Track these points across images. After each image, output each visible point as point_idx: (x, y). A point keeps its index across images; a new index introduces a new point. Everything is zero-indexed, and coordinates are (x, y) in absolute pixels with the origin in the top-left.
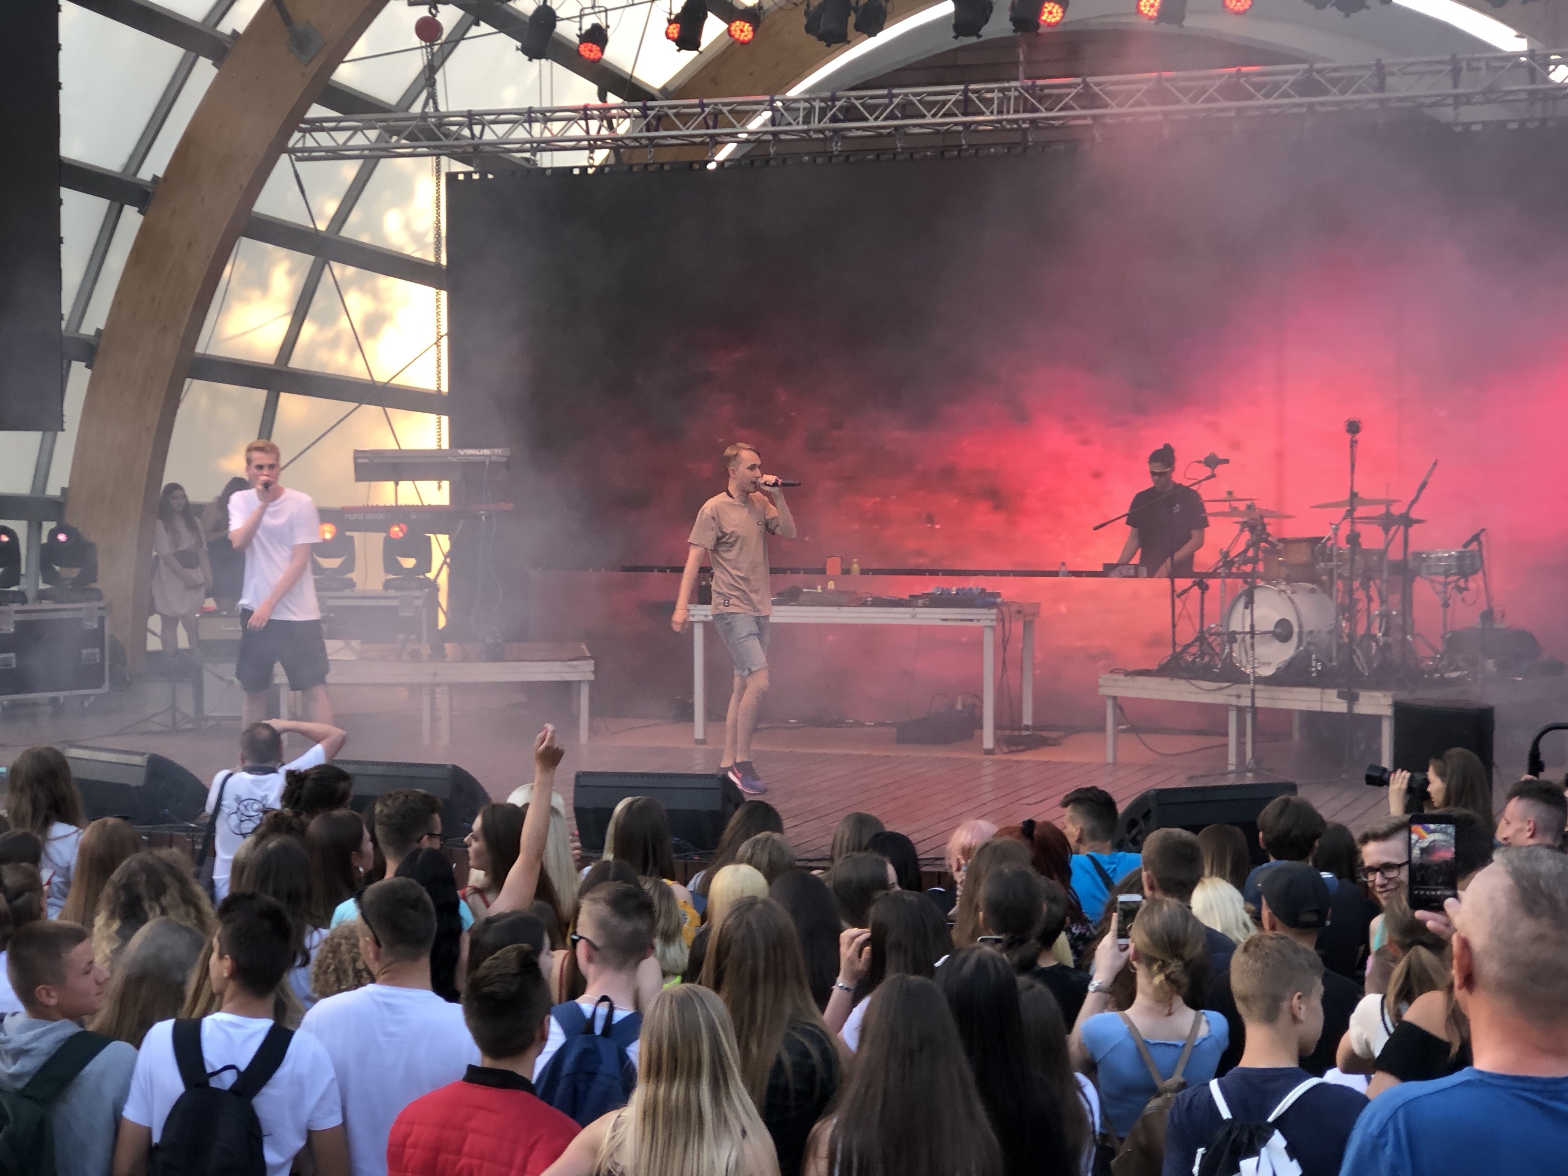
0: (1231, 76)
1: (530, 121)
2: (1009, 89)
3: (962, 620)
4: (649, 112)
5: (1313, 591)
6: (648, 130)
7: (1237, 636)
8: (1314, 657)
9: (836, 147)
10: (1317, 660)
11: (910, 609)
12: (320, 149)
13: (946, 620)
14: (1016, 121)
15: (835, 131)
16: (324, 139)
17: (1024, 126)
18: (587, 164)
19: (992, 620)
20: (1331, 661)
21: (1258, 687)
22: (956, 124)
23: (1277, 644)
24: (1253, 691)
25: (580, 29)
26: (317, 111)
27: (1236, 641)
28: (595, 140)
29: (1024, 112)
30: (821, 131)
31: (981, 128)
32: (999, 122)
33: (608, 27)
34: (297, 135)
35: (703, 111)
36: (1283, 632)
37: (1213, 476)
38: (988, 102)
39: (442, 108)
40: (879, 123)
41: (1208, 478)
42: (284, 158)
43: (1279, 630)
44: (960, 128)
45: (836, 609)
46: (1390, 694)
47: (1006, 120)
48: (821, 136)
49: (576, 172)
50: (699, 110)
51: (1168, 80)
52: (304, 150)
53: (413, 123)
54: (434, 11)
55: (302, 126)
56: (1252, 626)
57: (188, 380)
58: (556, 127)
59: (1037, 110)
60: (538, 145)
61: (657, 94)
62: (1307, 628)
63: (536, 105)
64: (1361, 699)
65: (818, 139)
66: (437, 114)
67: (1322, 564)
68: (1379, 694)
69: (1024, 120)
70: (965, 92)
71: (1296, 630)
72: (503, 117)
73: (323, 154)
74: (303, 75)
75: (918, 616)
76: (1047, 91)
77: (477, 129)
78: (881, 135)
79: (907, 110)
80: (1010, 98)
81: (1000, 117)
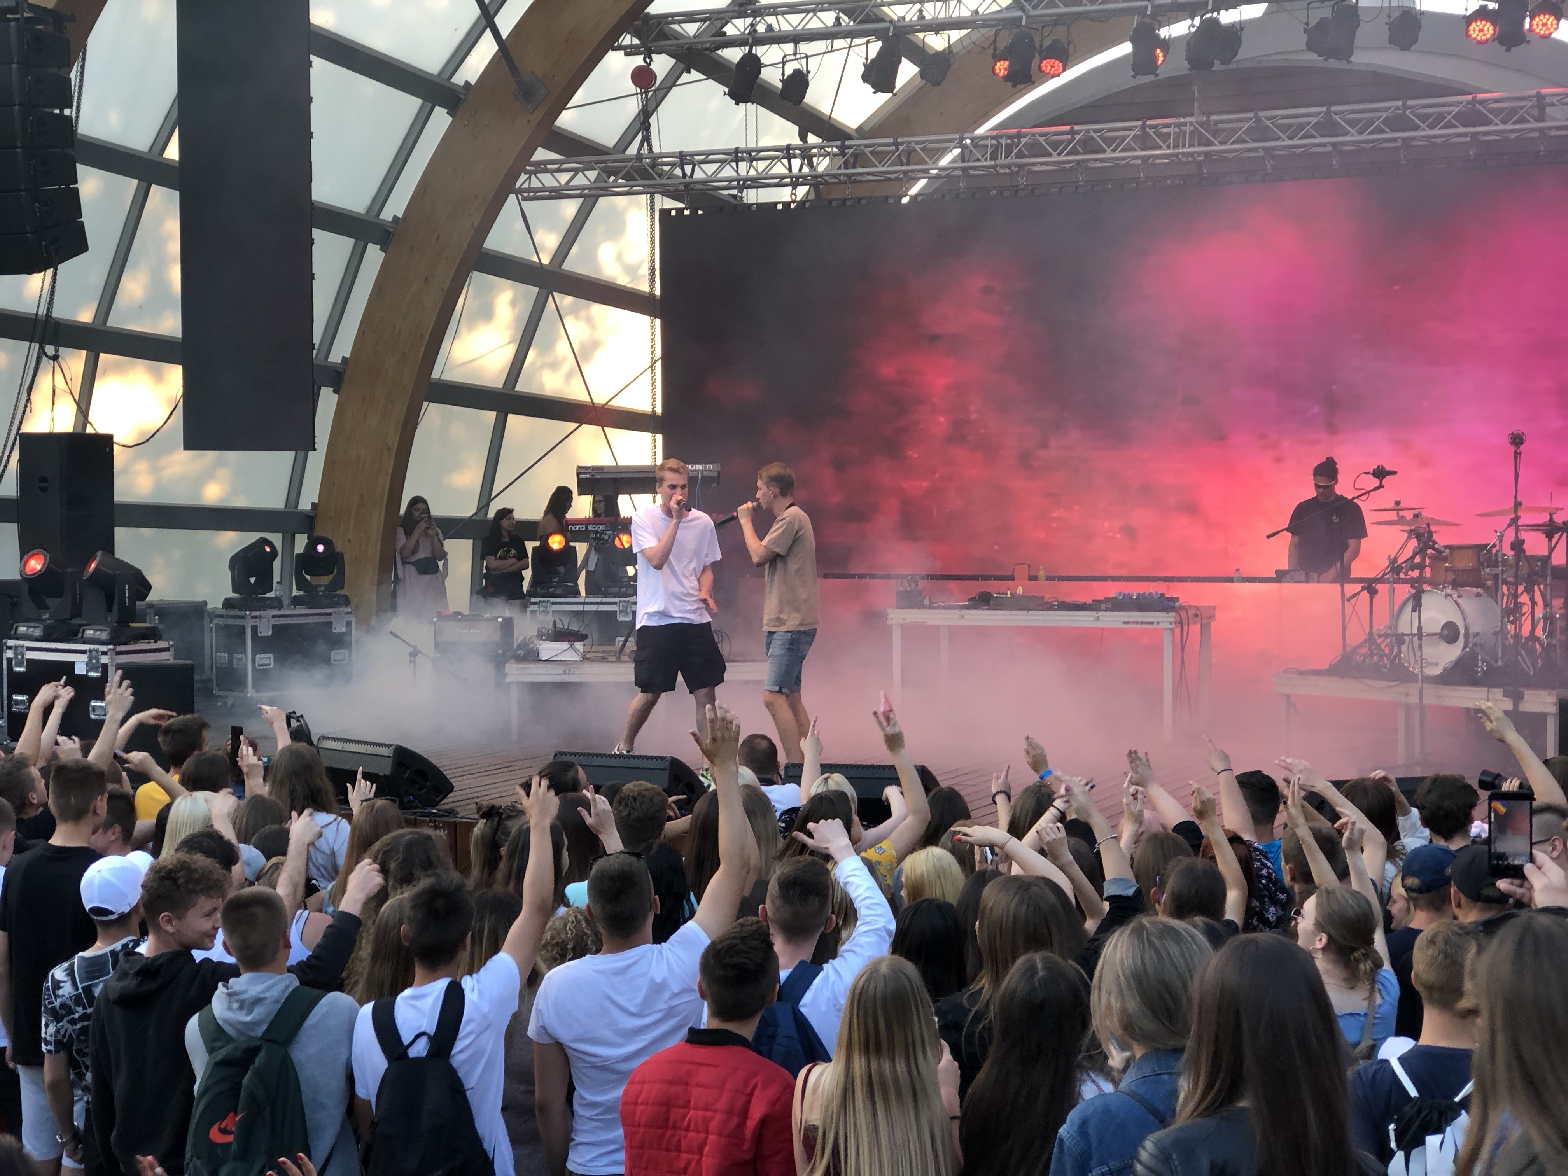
0: (1397, 108)
1: (737, 160)
2: (1185, 125)
3: (1142, 623)
4: (847, 151)
5: (1478, 595)
6: (846, 168)
7: (1406, 638)
8: (1480, 658)
9: (1022, 181)
10: (1483, 661)
11: (1094, 613)
12: (544, 189)
13: (1128, 623)
14: (1191, 154)
15: (1022, 166)
16: (548, 180)
17: (1199, 158)
18: (790, 200)
19: (1171, 623)
20: (1497, 661)
21: (1425, 686)
22: (1135, 158)
23: (1444, 646)
24: (1421, 691)
25: (783, 74)
26: (541, 154)
27: (1404, 642)
28: (798, 178)
29: (1199, 145)
30: (1008, 166)
31: (1158, 161)
32: (1176, 155)
33: (809, 72)
34: (523, 177)
35: (897, 149)
36: (1450, 633)
37: (1381, 486)
38: (1165, 137)
39: (656, 149)
40: (1062, 158)
41: (1376, 489)
42: (512, 197)
43: (1446, 632)
44: (1139, 162)
45: (1025, 612)
46: (1555, 692)
47: (1183, 154)
48: (1007, 171)
49: (780, 207)
50: (893, 148)
51: (1336, 113)
52: (529, 190)
53: (630, 164)
54: (648, 61)
55: (528, 168)
56: (1420, 628)
57: (425, 404)
58: (761, 165)
59: (1211, 144)
60: (744, 183)
61: (854, 134)
62: (1473, 629)
63: (742, 146)
64: (1526, 696)
65: (1005, 174)
66: (651, 155)
67: (1487, 570)
68: (1543, 693)
69: (1199, 154)
70: (1143, 127)
71: (1462, 631)
72: (711, 157)
73: (547, 193)
74: (529, 121)
75: (1101, 618)
76: (1220, 126)
77: (688, 169)
78: (1064, 169)
79: (1089, 145)
80: (1186, 132)
81: (1176, 151)
